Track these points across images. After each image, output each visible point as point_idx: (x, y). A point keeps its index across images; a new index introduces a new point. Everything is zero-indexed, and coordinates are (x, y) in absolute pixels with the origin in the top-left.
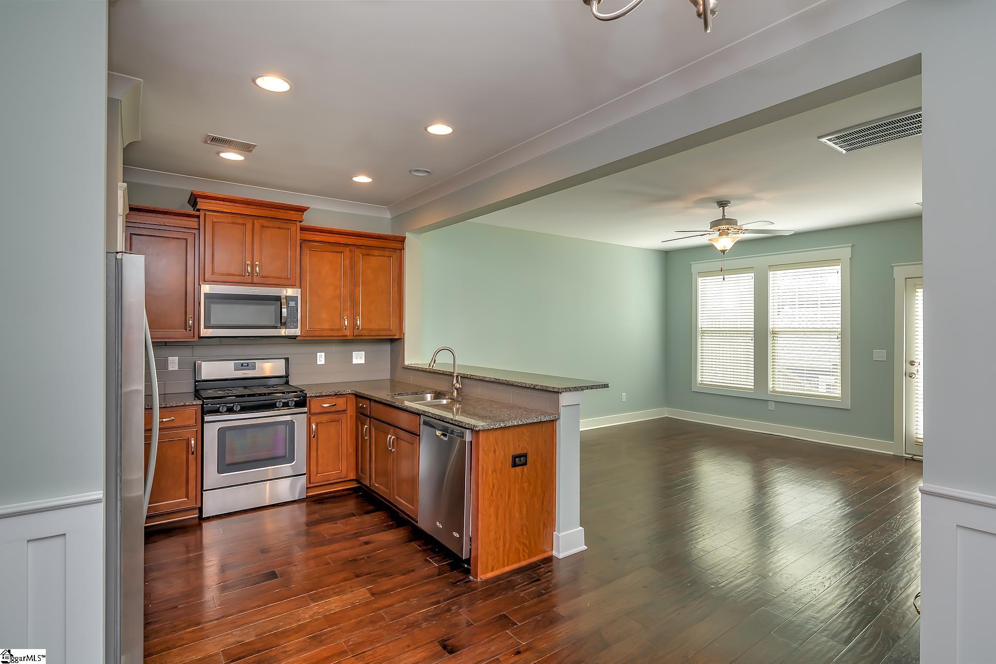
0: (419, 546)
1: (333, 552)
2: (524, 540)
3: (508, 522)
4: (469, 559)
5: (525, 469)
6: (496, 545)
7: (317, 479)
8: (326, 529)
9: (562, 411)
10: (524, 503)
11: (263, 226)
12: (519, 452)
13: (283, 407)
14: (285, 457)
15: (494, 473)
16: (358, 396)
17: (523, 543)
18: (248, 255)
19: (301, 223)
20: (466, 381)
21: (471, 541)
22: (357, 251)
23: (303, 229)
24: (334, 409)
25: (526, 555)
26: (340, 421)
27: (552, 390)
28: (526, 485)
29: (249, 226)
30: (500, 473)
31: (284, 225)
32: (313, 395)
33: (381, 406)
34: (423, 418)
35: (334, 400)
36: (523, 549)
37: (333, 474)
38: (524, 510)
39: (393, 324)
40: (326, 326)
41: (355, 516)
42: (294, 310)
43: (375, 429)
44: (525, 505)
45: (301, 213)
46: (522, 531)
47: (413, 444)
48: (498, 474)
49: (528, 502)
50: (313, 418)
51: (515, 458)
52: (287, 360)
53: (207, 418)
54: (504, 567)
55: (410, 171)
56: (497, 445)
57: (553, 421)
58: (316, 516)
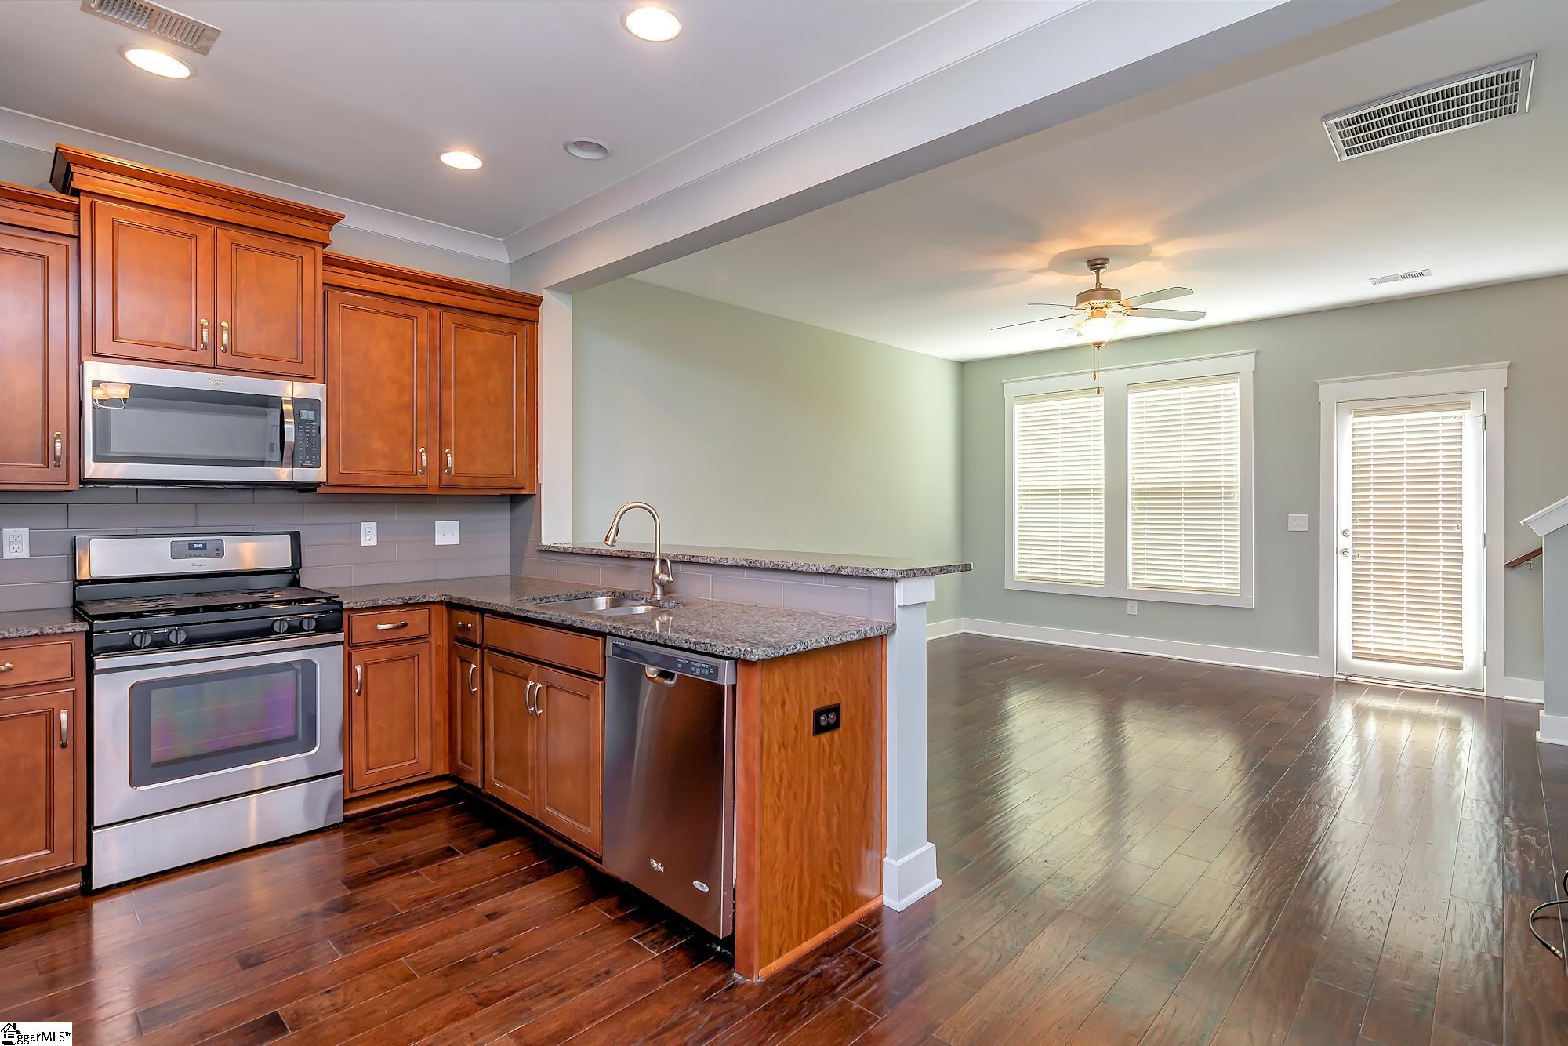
0: (609, 911)
1: (419, 945)
2: (834, 882)
3: (806, 850)
4: (732, 937)
5: (836, 736)
6: (786, 900)
7: (366, 780)
8: (392, 891)
9: (900, 617)
10: (835, 806)
11: (237, 246)
12: (827, 702)
13: (288, 631)
14: (294, 738)
15: (782, 749)
16: (452, 606)
17: (833, 888)
18: (204, 306)
19: (326, 249)
20: (680, 568)
21: (734, 899)
22: (447, 318)
23: (329, 261)
24: (402, 634)
25: (838, 912)
26: (416, 658)
27: (878, 575)
28: (837, 769)
29: (205, 242)
30: (793, 750)
31: (287, 248)
32: (357, 605)
33: (508, 622)
34: (610, 642)
35: (403, 616)
36: (833, 902)
37: (401, 768)
38: (835, 820)
39: (516, 464)
40: (382, 465)
41: (456, 854)
42: (311, 429)
43: (494, 670)
44: (836, 809)
45: (324, 227)
46: (831, 864)
47: (588, 698)
48: (789, 750)
49: (841, 803)
50: (356, 655)
51: (818, 714)
52: (296, 537)
53: (100, 663)
54: (800, 943)
55: (565, 147)
56: (787, 690)
57: (882, 639)
58: (371, 862)
